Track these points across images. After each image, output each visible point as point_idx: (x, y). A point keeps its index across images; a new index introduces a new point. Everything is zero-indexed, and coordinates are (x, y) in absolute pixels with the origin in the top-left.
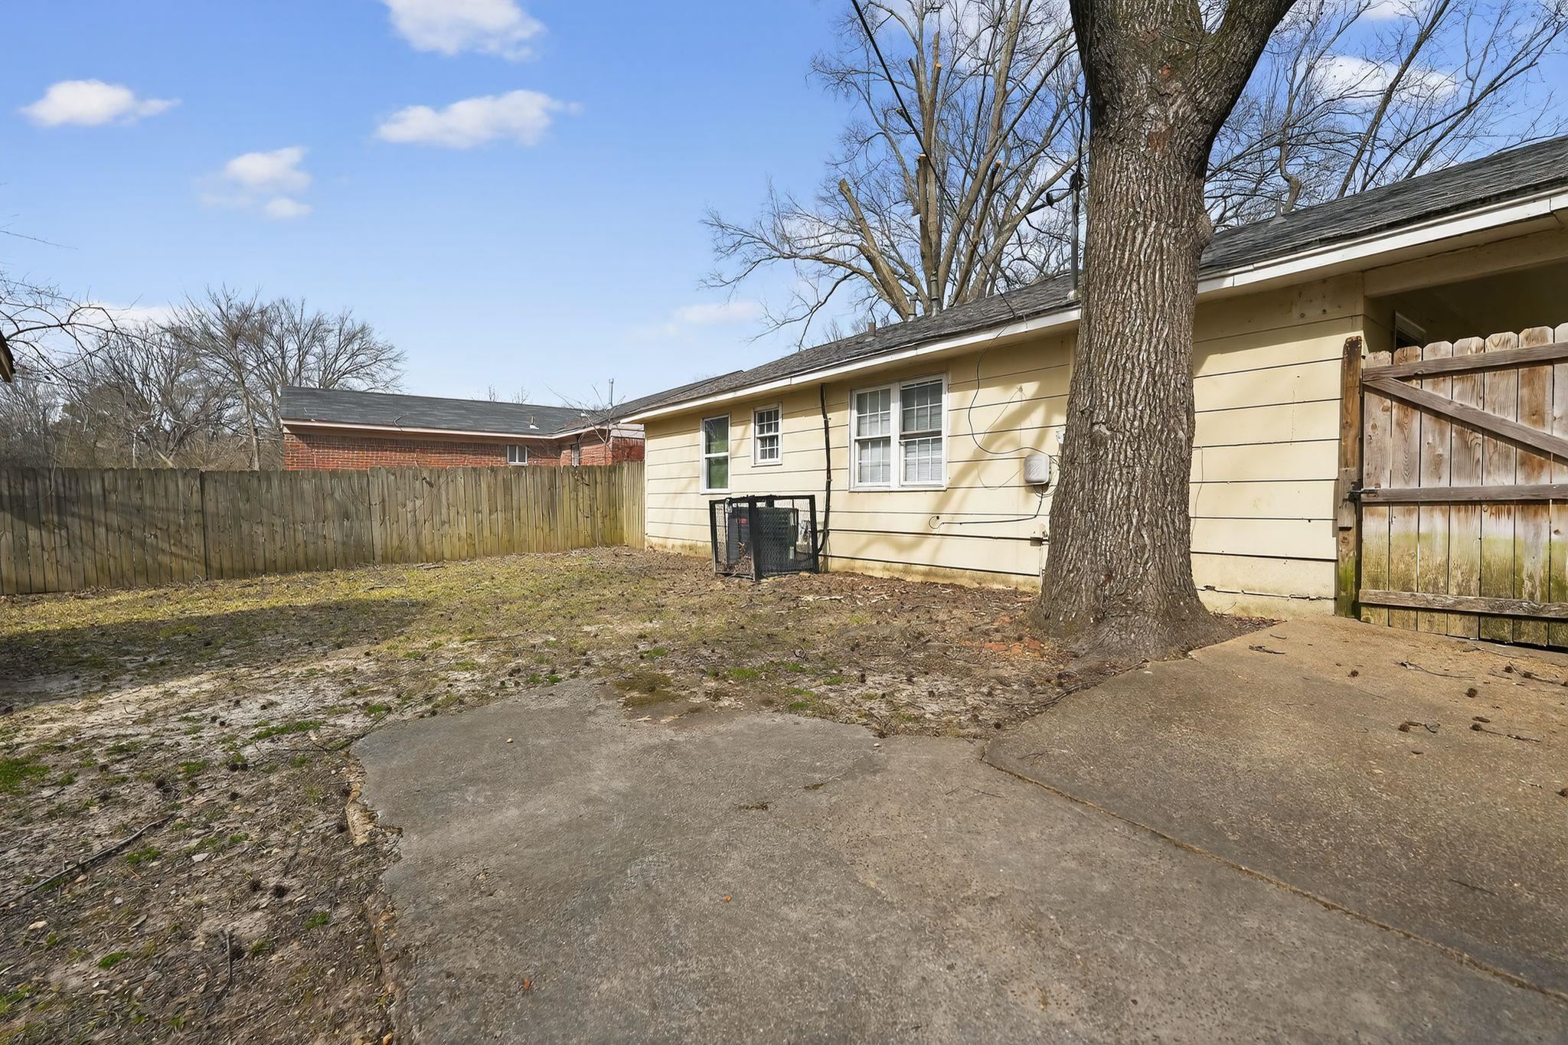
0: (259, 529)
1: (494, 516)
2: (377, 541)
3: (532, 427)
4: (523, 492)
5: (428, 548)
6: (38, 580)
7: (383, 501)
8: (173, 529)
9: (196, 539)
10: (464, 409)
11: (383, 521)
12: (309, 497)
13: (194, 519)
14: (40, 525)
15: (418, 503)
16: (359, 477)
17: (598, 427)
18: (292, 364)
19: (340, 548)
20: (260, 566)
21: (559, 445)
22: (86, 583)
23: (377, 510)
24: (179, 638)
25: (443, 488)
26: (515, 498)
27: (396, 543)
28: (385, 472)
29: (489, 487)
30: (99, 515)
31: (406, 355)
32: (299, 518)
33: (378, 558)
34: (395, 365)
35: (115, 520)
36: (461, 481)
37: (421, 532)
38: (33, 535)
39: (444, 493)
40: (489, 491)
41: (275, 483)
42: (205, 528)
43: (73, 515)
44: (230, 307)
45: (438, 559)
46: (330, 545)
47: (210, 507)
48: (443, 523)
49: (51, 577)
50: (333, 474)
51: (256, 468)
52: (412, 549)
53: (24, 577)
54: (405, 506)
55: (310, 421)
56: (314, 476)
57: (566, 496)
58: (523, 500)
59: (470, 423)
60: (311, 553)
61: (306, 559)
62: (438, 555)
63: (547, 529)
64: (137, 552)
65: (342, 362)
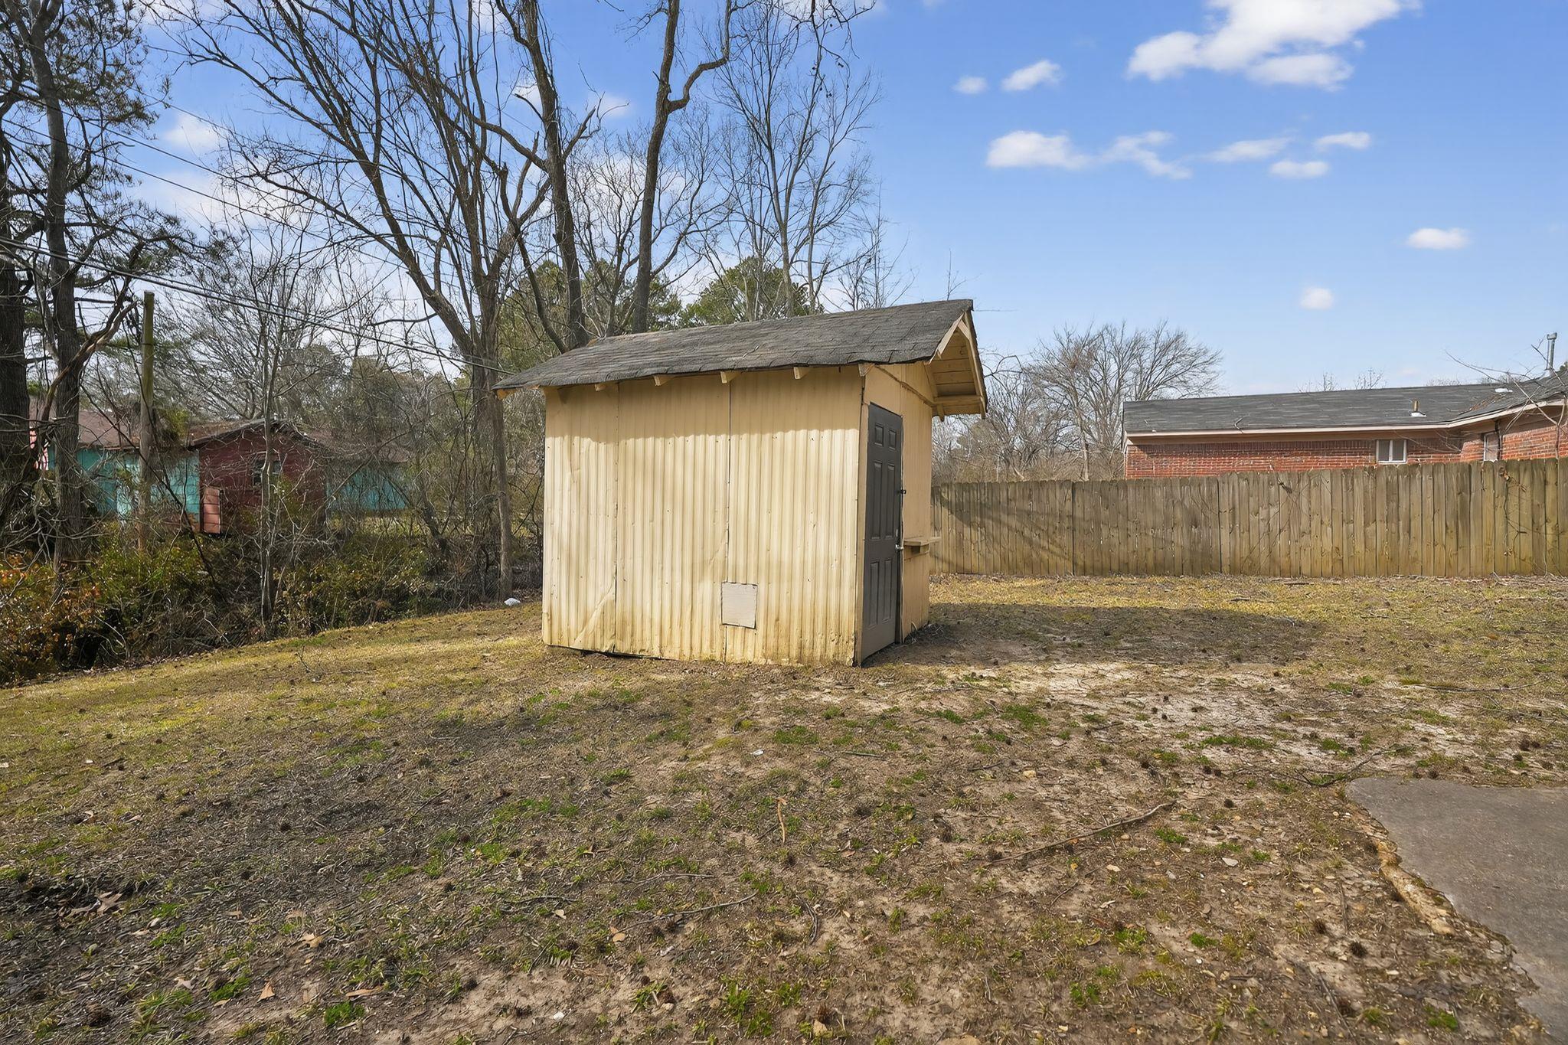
0: (1114, 533)
1: (1371, 528)
2: (1226, 549)
3: (1414, 415)
4: (1416, 497)
5: (1284, 560)
6: (968, 566)
7: (1234, 508)
8: (1051, 529)
9: (1065, 539)
10: (1318, 402)
11: (1232, 530)
12: (1160, 504)
13: (1066, 523)
14: (970, 525)
15: (1273, 510)
16: (1209, 485)
17: (1544, 404)
18: (1113, 383)
19: (1187, 555)
20: (1115, 567)
21: (1459, 435)
22: (995, 570)
23: (1226, 518)
24: (1080, 624)
25: (1304, 493)
26: (1404, 505)
27: (1245, 553)
28: (1236, 477)
29: (1366, 491)
30: (1004, 518)
31: (1221, 355)
32: (1150, 525)
33: (1226, 568)
34: (1210, 368)
35: (1014, 522)
36: (1327, 487)
37: (1275, 542)
38: (967, 531)
39: (1304, 501)
40: (1365, 498)
41: (1131, 491)
42: (1074, 530)
43: (989, 518)
44: (1069, 341)
45: (1295, 574)
46: (1178, 551)
47: (1079, 514)
48: (1302, 534)
49: (975, 562)
50: (1183, 482)
51: (1086, 478)
52: (1264, 561)
53: (961, 563)
54: (1257, 513)
55: (1151, 432)
56: (1165, 484)
57: (1488, 506)
58: (1416, 509)
59: (1325, 418)
60: (1160, 558)
61: (1155, 565)
62: (1294, 570)
63: (1452, 545)
64: (1027, 547)
65: (1158, 375)
